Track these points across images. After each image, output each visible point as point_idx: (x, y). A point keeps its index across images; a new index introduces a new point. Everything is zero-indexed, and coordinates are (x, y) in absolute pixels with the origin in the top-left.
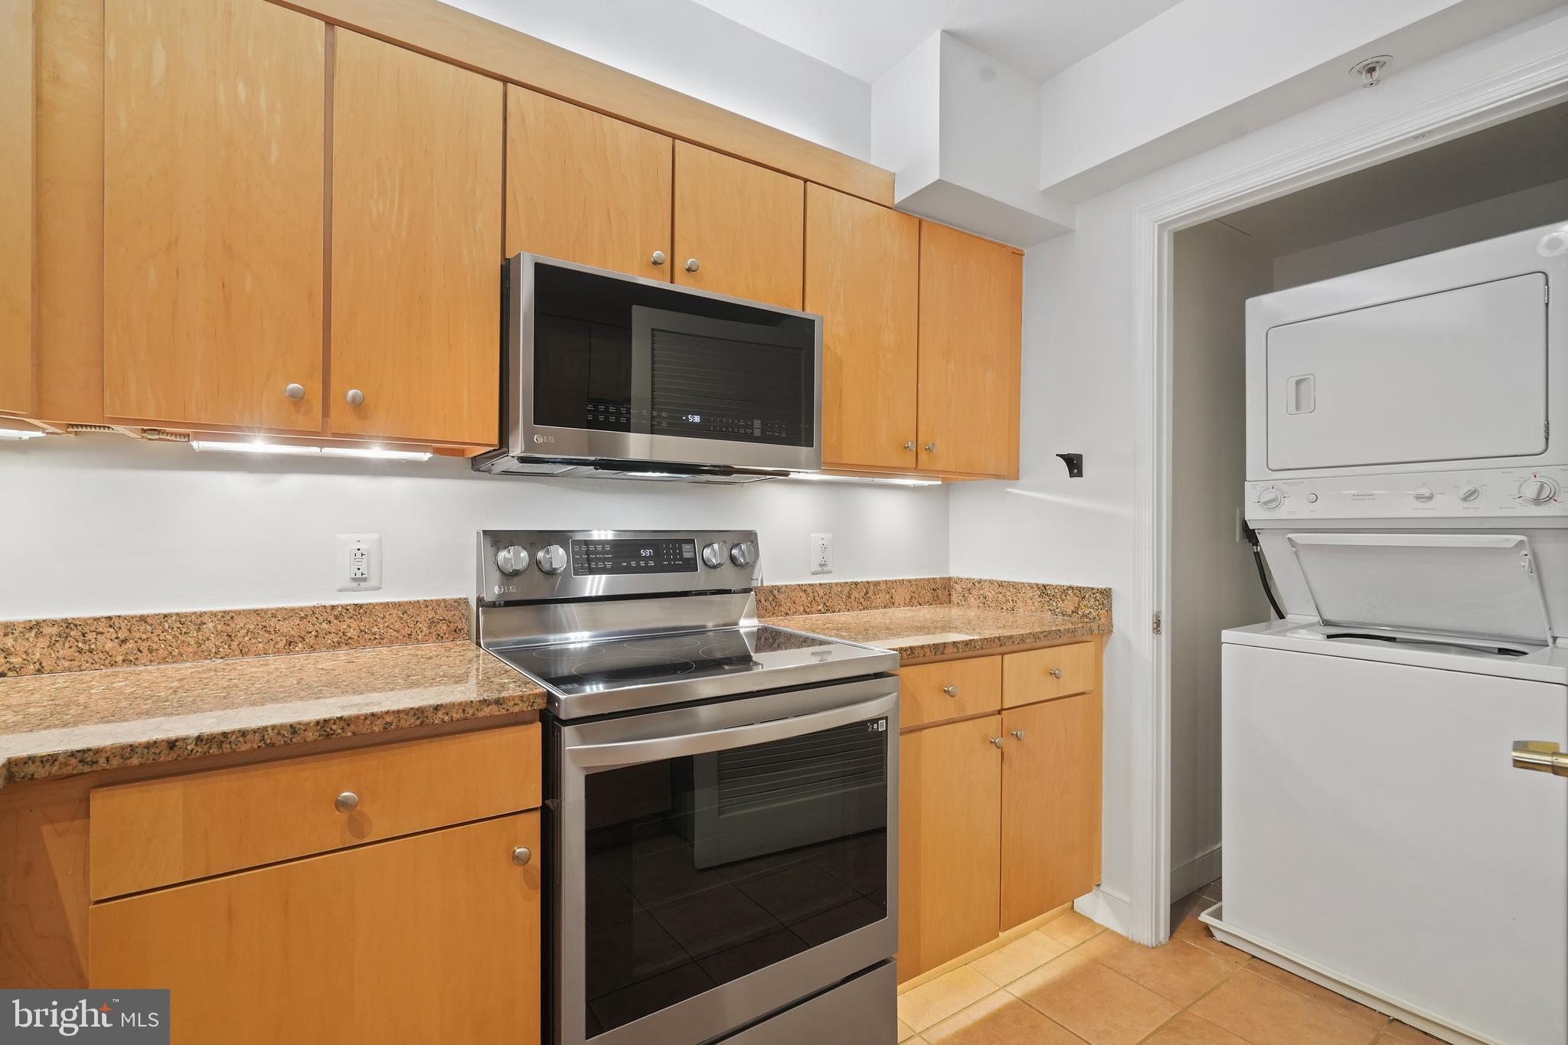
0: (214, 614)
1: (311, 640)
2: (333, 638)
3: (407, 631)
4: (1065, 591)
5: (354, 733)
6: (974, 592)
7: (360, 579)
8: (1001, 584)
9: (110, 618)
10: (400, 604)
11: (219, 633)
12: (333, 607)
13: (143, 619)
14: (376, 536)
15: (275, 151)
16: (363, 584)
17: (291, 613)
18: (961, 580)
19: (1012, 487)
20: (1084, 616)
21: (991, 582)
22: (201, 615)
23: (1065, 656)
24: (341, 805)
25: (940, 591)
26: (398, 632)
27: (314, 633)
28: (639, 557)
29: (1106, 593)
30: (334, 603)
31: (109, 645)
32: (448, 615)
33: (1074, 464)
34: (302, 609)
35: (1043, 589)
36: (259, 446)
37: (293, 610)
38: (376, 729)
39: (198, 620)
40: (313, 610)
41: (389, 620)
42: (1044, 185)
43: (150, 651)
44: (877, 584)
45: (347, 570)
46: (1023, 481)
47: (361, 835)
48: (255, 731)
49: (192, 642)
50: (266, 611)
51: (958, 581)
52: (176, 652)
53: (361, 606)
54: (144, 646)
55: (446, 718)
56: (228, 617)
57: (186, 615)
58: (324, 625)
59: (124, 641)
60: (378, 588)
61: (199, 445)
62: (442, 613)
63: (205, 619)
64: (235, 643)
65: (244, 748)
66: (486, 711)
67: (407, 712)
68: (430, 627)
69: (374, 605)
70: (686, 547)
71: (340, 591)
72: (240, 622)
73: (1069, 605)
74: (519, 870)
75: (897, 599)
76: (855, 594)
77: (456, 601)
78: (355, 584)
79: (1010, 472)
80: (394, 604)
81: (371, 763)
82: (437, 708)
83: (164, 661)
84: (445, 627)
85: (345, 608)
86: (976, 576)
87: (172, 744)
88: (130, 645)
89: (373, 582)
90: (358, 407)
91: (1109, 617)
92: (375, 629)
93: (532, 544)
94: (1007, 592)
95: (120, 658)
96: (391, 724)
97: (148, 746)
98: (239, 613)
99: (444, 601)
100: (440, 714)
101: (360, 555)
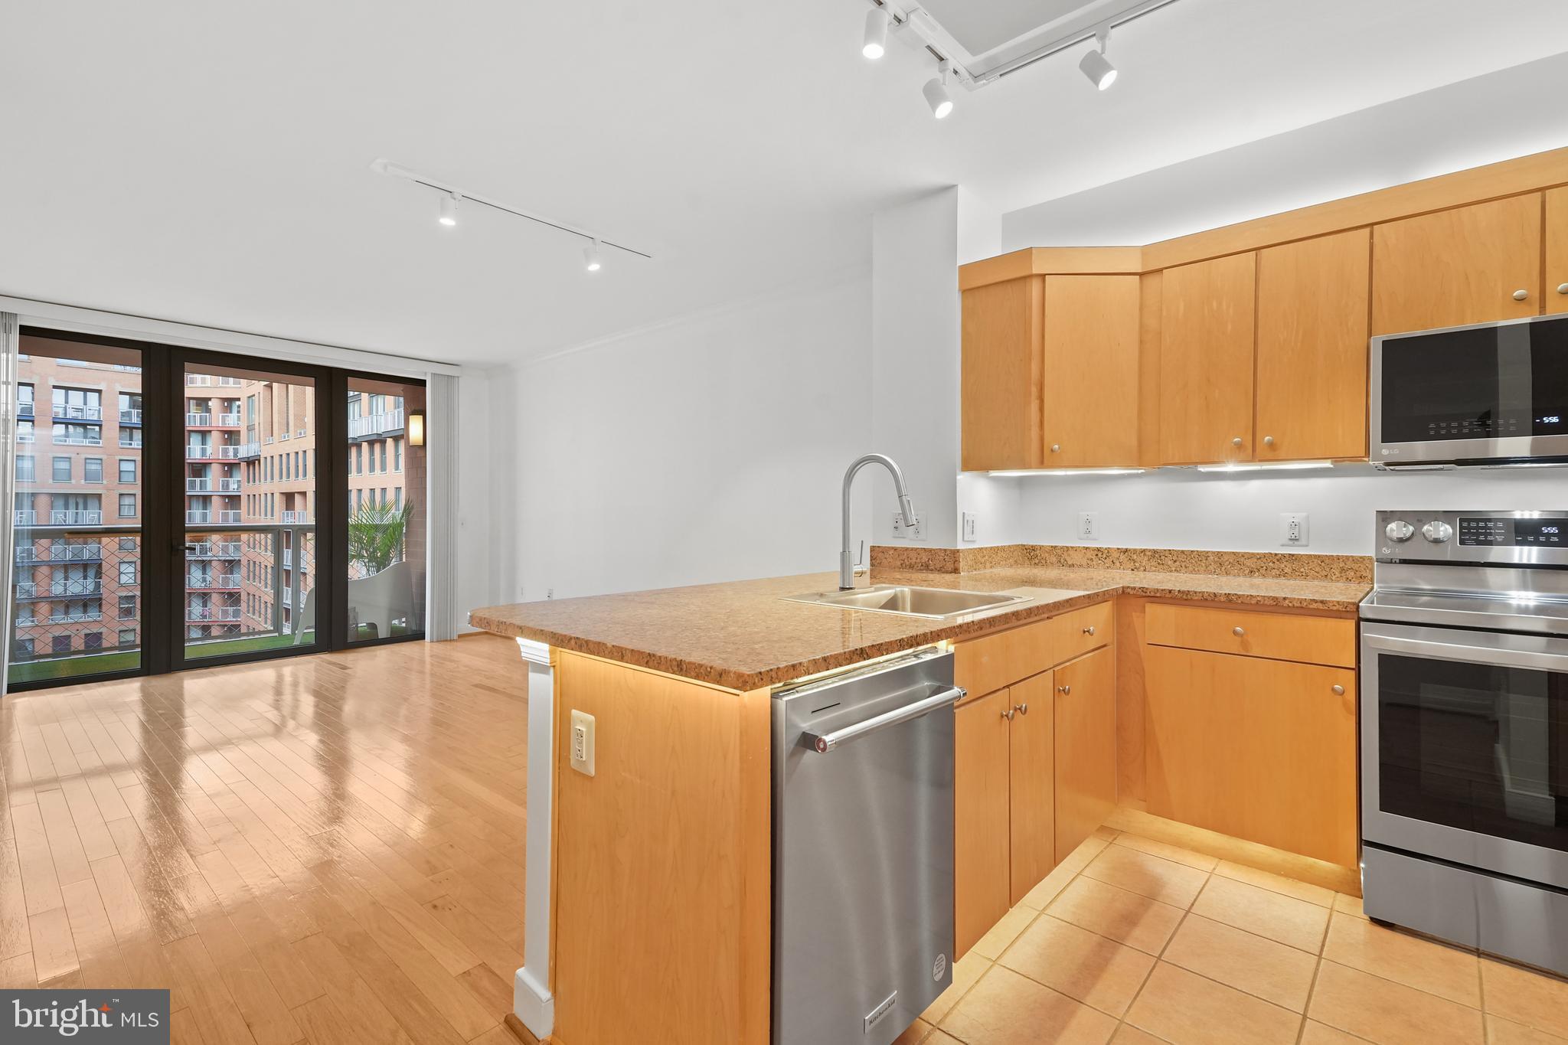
0: (1214, 553)
1: (1263, 571)
3: (1325, 573)
5: (1242, 602)
7: (1294, 540)
9: (1170, 550)
10: (1319, 556)
11: (1215, 562)
12: (1276, 555)
13: (1183, 552)
14: (1305, 514)
15: (1230, 327)
16: (1296, 543)
17: (1252, 556)
22: (1208, 552)
24: (1235, 633)
26: (1318, 573)
27: (1265, 568)
28: (1539, 533)
30: (1277, 552)
31: (1170, 562)
32: (1356, 566)
34: (1258, 554)
36: (1231, 468)
37: (1253, 554)
38: (1253, 602)
39: (1205, 555)
40: (1265, 555)
41: (1311, 565)
43: (1186, 567)
45: (1287, 534)
47: (1247, 651)
48: (1200, 593)
49: (1203, 565)
50: (1239, 553)
52: (1196, 569)
53: (1293, 555)
54: (1183, 565)
55: (1290, 604)
56: (1220, 555)
57: (1202, 552)
58: (1271, 564)
60: (1307, 546)
61: (1203, 469)
62: (1349, 564)
63: (1210, 554)
64: (1223, 568)
65: (1196, 598)
66: (1315, 606)
67: (1269, 597)
68: (1341, 573)
69: (1302, 555)
71: (1283, 545)
72: (1226, 558)
74: (1339, 698)
77: (1361, 558)
78: (1291, 543)
80: (1315, 556)
81: (1253, 619)
82: (1285, 599)
83: (1191, 572)
84: (1352, 574)
85: (1283, 555)
87: (1170, 591)
88: (1178, 563)
89: (1303, 541)
90: (1272, 446)
92: (1302, 570)
93: (1419, 521)
95: (1174, 569)
96: (1260, 601)
97: (1162, 590)
98: (1225, 553)
99: (1352, 557)
100: (1287, 601)
101: (1294, 525)
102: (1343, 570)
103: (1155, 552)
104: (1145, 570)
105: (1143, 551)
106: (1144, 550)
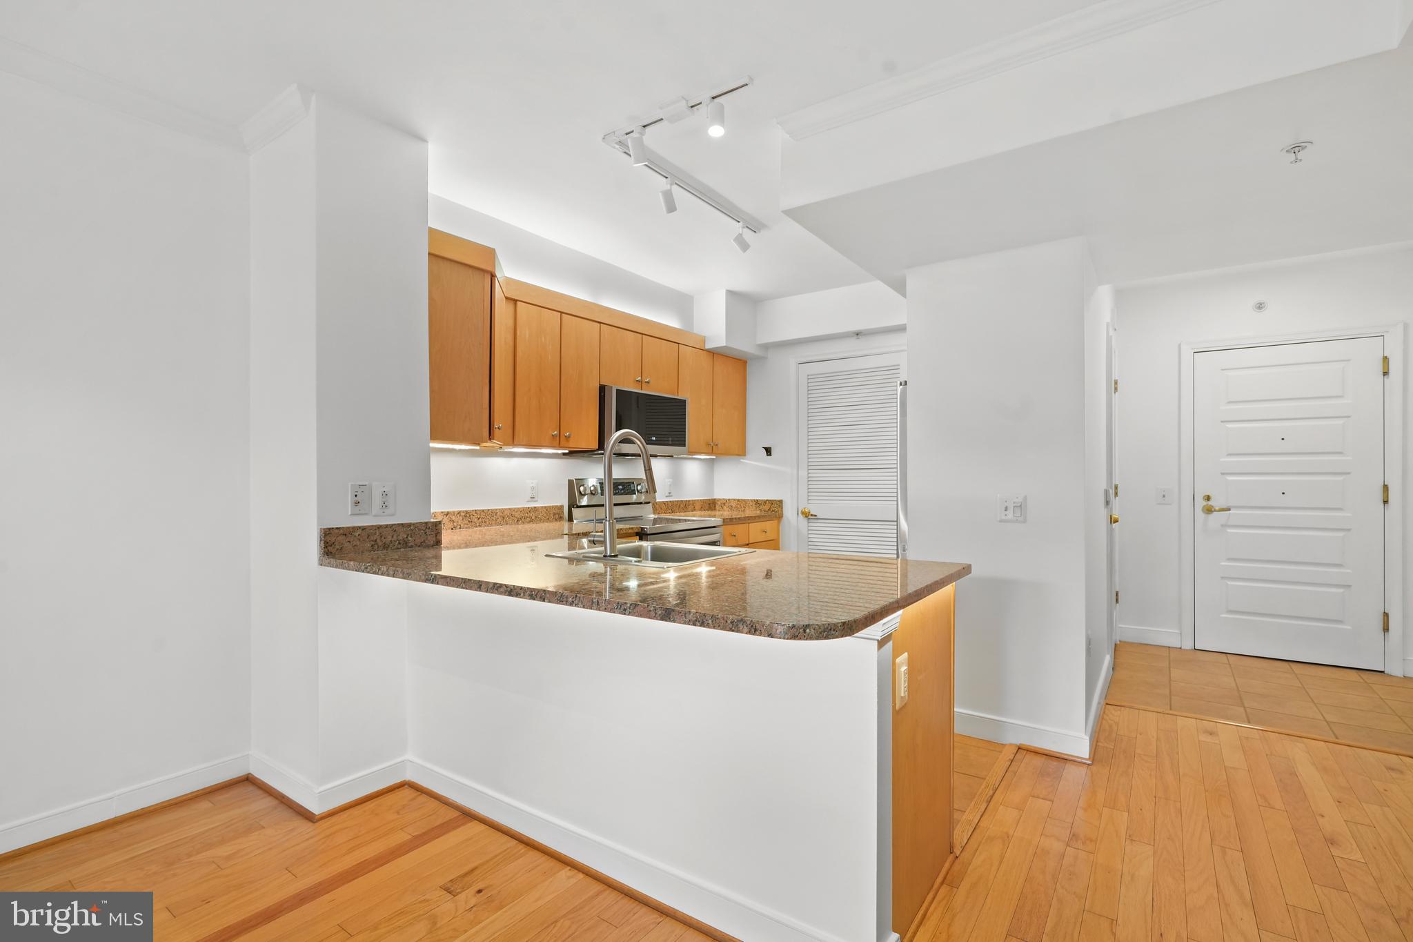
2: (528, 519)
3: (547, 517)
4: (765, 502)
6: (726, 504)
7: (533, 498)
8: (738, 500)
10: (545, 507)
11: (501, 516)
12: (528, 508)
13: (483, 511)
14: (537, 481)
15: (550, 357)
16: (534, 500)
18: (720, 499)
19: (743, 459)
20: (773, 511)
21: (734, 500)
23: (768, 525)
25: (711, 505)
28: (618, 489)
29: (781, 501)
32: (558, 512)
33: (768, 451)
34: (520, 508)
35: (757, 502)
39: (494, 512)
40: (523, 509)
41: (542, 513)
42: (759, 343)
44: (689, 501)
46: (748, 456)
49: (494, 519)
50: (512, 509)
51: (719, 500)
52: (491, 523)
53: (535, 508)
56: (503, 511)
58: (526, 514)
59: (479, 519)
60: (537, 502)
62: (556, 511)
64: (505, 520)
69: (538, 507)
70: (632, 485)
71: (528, 502)
72: (506, 512)
73: (766, 507)
75: (696, 508)
76: (682, 506)
79: (741, 452)
80: (543, 507)
84: (557, 516)
85: (531, 508)
86: (727, 497)
88: (480, 520)
89: (537, 498)
90: (568, 438)
91: (782, 511)
92: (539, 516)
94: (742, 503)
95: (478, 524)
98: (506, 509)
99: (557, 506)
101: (533, 488)
102: (554, 514)
103: (467, 512)
104: (460, 528)
105: (459, 513)
106: (460, 511)
